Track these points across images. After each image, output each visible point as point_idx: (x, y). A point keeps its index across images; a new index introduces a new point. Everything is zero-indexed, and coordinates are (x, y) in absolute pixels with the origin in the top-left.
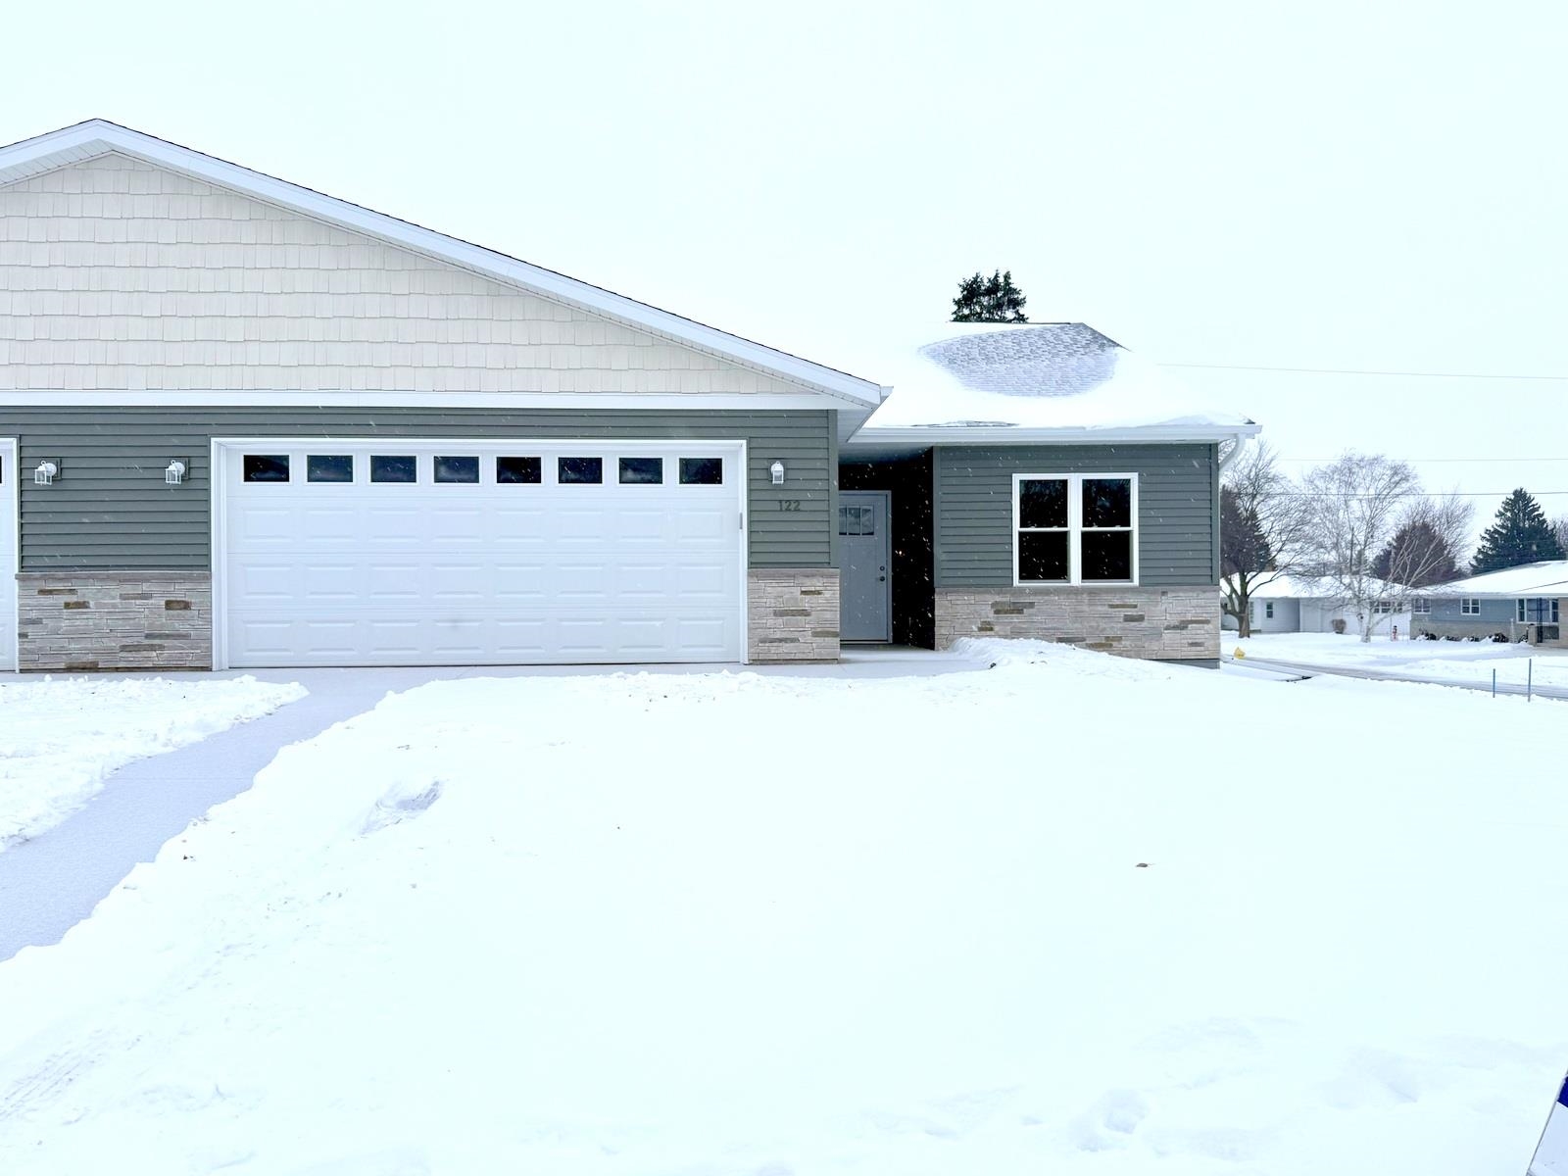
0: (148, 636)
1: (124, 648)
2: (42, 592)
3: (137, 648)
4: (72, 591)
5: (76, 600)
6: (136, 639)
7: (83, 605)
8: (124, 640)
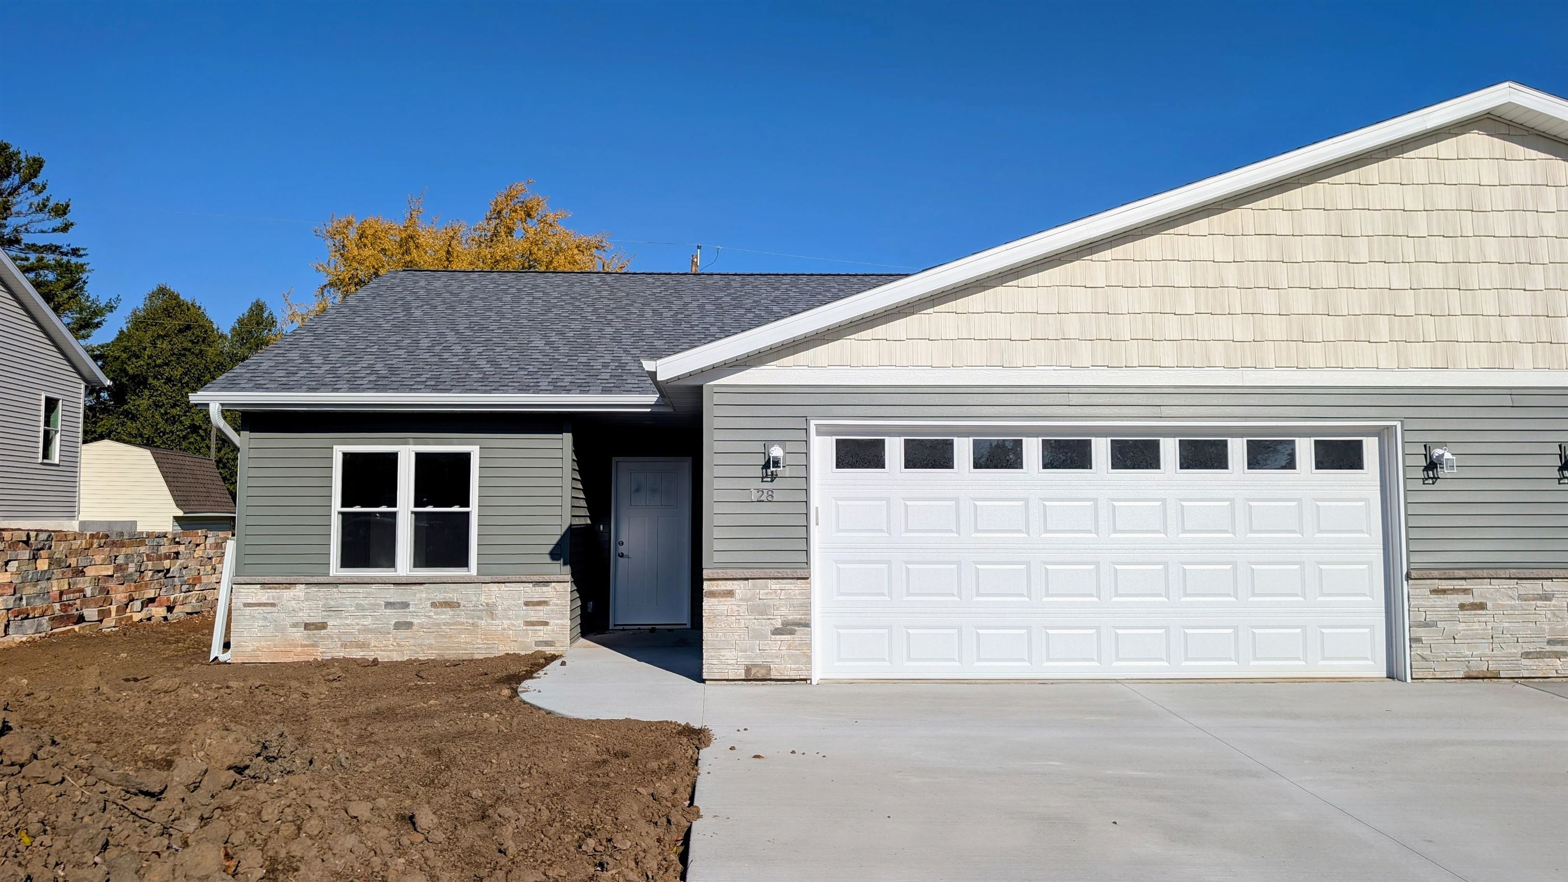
0: (1549, 642)
1: (1526, 655)
2: (1435, 591)
3: (1540, 655)
4: (1465, 591)
5: (1471, 601)
6: (1538, 645)
7: (1482, 606)
8: (1524, 645)
